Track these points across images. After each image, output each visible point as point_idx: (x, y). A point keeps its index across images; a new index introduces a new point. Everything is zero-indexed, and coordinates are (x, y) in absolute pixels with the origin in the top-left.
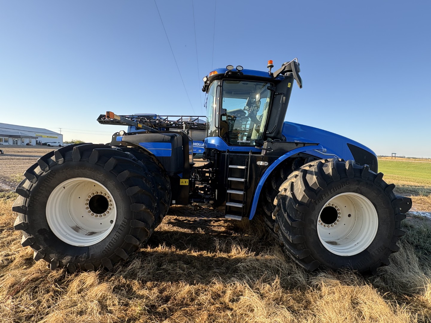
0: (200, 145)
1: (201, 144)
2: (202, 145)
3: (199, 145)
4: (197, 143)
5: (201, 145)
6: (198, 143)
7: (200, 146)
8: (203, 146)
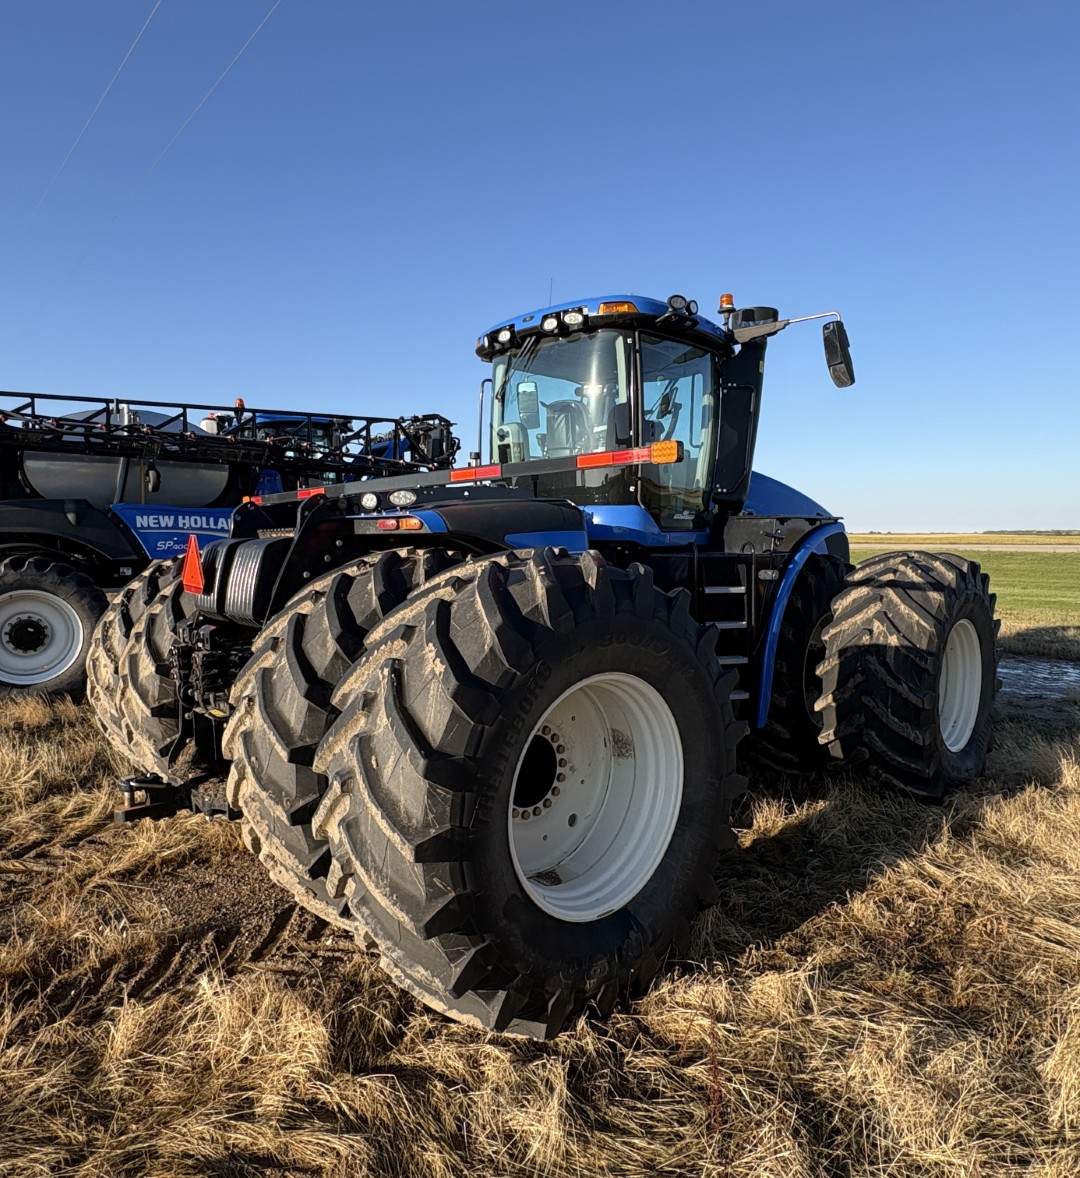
0: (208, 523)
1: (212, 520)
2: (216, 524)
3: (205, 526)
4: (193, 518)
5: (212, 526)
6: (198, 518)
7: (210, 530)
8: (219, 527)
